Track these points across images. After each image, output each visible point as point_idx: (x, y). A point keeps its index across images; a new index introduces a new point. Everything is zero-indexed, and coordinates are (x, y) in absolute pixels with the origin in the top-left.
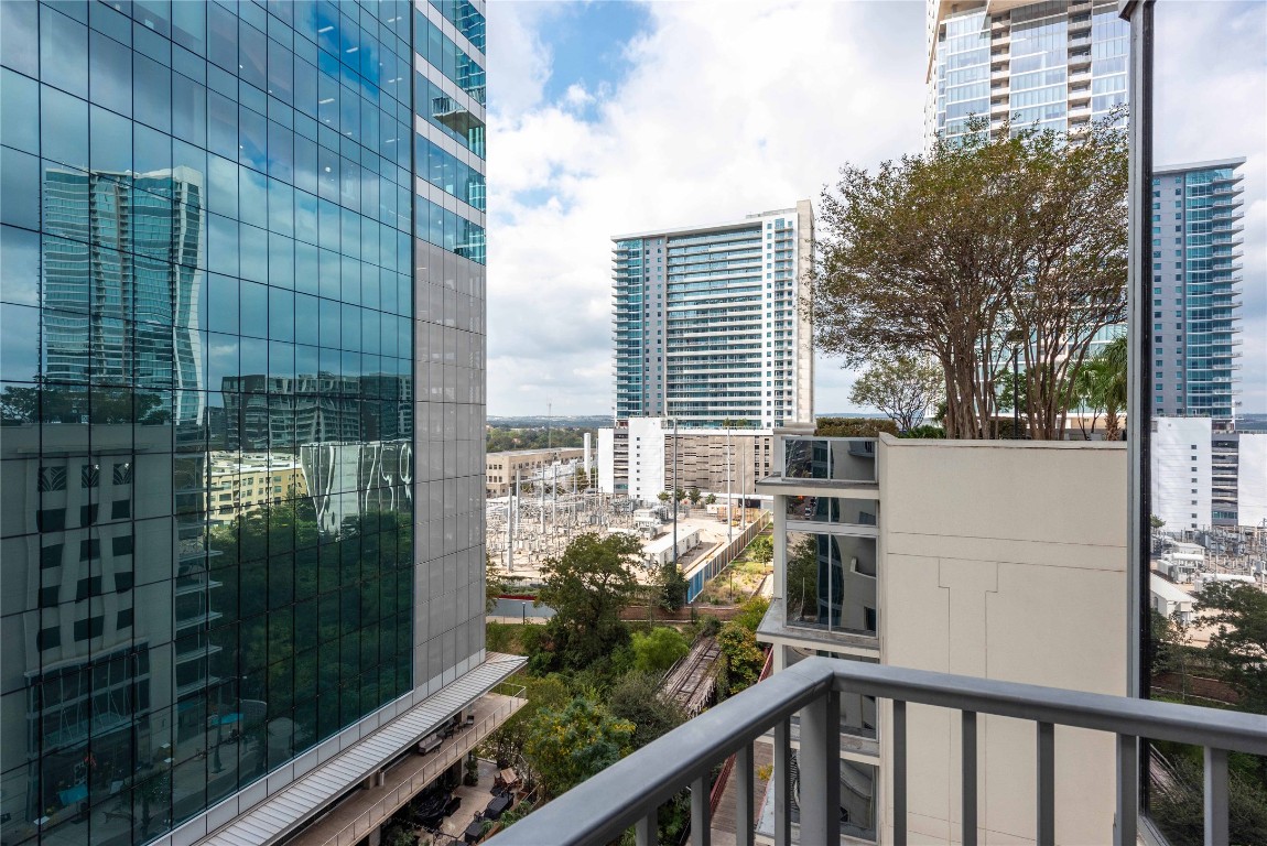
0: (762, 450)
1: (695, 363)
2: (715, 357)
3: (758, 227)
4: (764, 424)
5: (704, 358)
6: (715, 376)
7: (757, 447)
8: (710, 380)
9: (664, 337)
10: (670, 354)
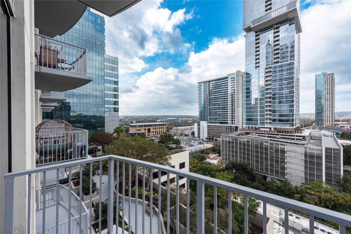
0: (228, 129)
1: (215, 109)
2: (219, 108)
3: (227, 78)
4: (229, 123)
5: (217, 108)
6: (219, 112)
7: (226, 128)
8: (218, 113)
9: (208, 103)
10: (210, 107)
